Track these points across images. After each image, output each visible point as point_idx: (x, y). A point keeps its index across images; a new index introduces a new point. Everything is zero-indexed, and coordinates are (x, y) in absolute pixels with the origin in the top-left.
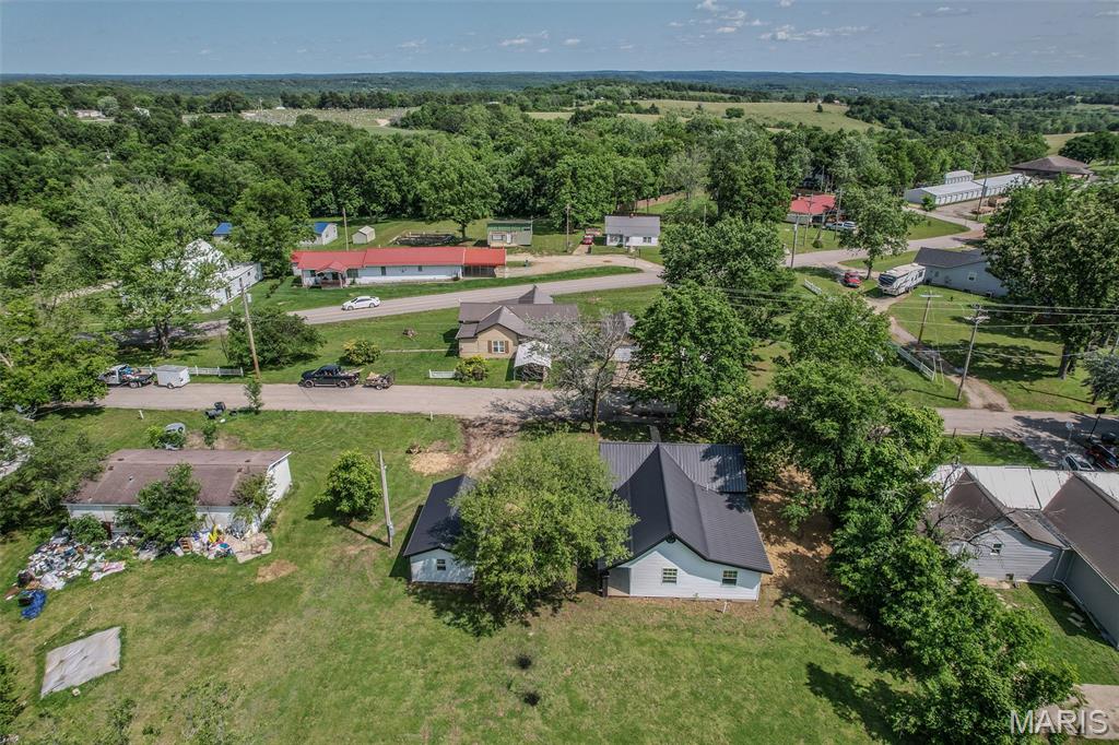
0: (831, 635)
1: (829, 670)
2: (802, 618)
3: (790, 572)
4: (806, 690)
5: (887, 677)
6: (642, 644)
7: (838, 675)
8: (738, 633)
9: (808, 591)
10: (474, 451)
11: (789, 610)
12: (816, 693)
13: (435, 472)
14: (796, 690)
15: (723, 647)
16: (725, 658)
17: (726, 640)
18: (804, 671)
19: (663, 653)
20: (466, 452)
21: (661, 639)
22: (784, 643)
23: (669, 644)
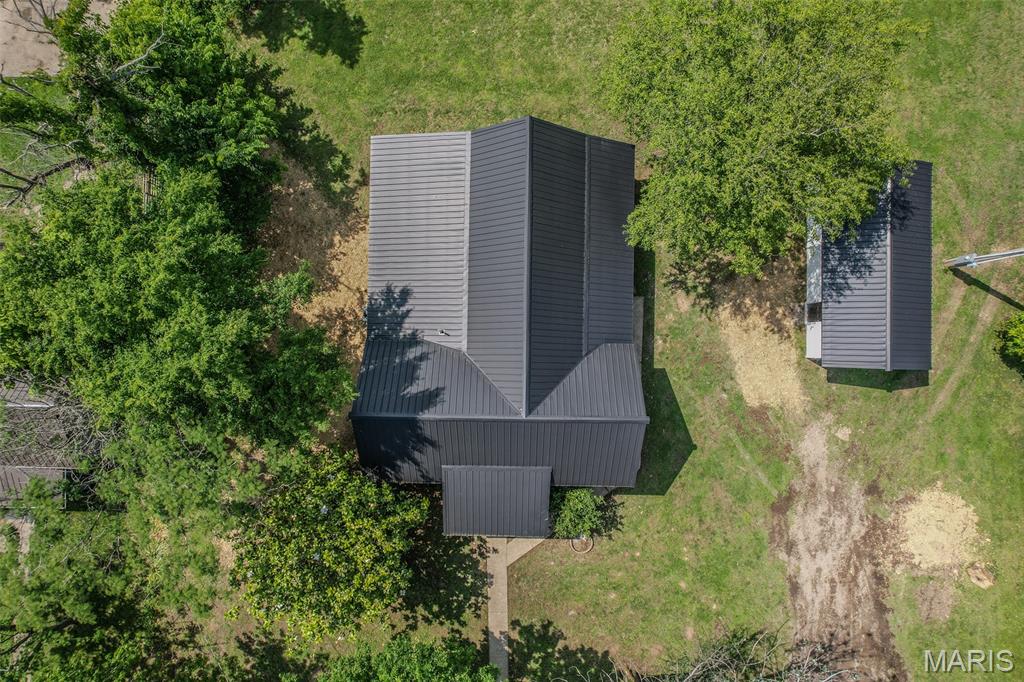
0: (308, 122)
1: (332, 60)
2: (341, 147)
3: (332, 245)
4: (370, 25)
5: (263, 57)
6: (567, 85)
7: (323, 53)
8: (436, 115)
9: (317, 206)
10: (863, 579)
11: (353, 163)
12: (359, 21)
13: (925, 495)
14: (383, 26)
15: (458, 85)
16: (460, 69)
17: (453, 99)
18: (364, 55)
19: (539, 70)
20: (879, 578)
21: (540, 96)
22: (378, 101)
23: (531, 87)
